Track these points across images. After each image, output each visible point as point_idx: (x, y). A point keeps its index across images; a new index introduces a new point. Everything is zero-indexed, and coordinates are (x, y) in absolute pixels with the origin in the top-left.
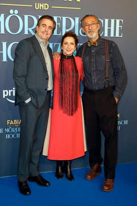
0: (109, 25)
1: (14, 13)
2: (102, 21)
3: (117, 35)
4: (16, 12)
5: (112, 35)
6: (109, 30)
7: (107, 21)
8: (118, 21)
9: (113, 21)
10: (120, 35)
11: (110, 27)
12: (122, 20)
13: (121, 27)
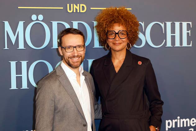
0: (173, 31)
1: (37, 20)
2: (163, 25)
3: (185, 44)
4: (41, 17)
5: (177, 44)
6: (173, 38)
7: (169, 24)
8: (185, 24)
9: (177, 24)
10: (188, 43)
11: (174, 33)
12: (191, 23)
13: (189, 32)
